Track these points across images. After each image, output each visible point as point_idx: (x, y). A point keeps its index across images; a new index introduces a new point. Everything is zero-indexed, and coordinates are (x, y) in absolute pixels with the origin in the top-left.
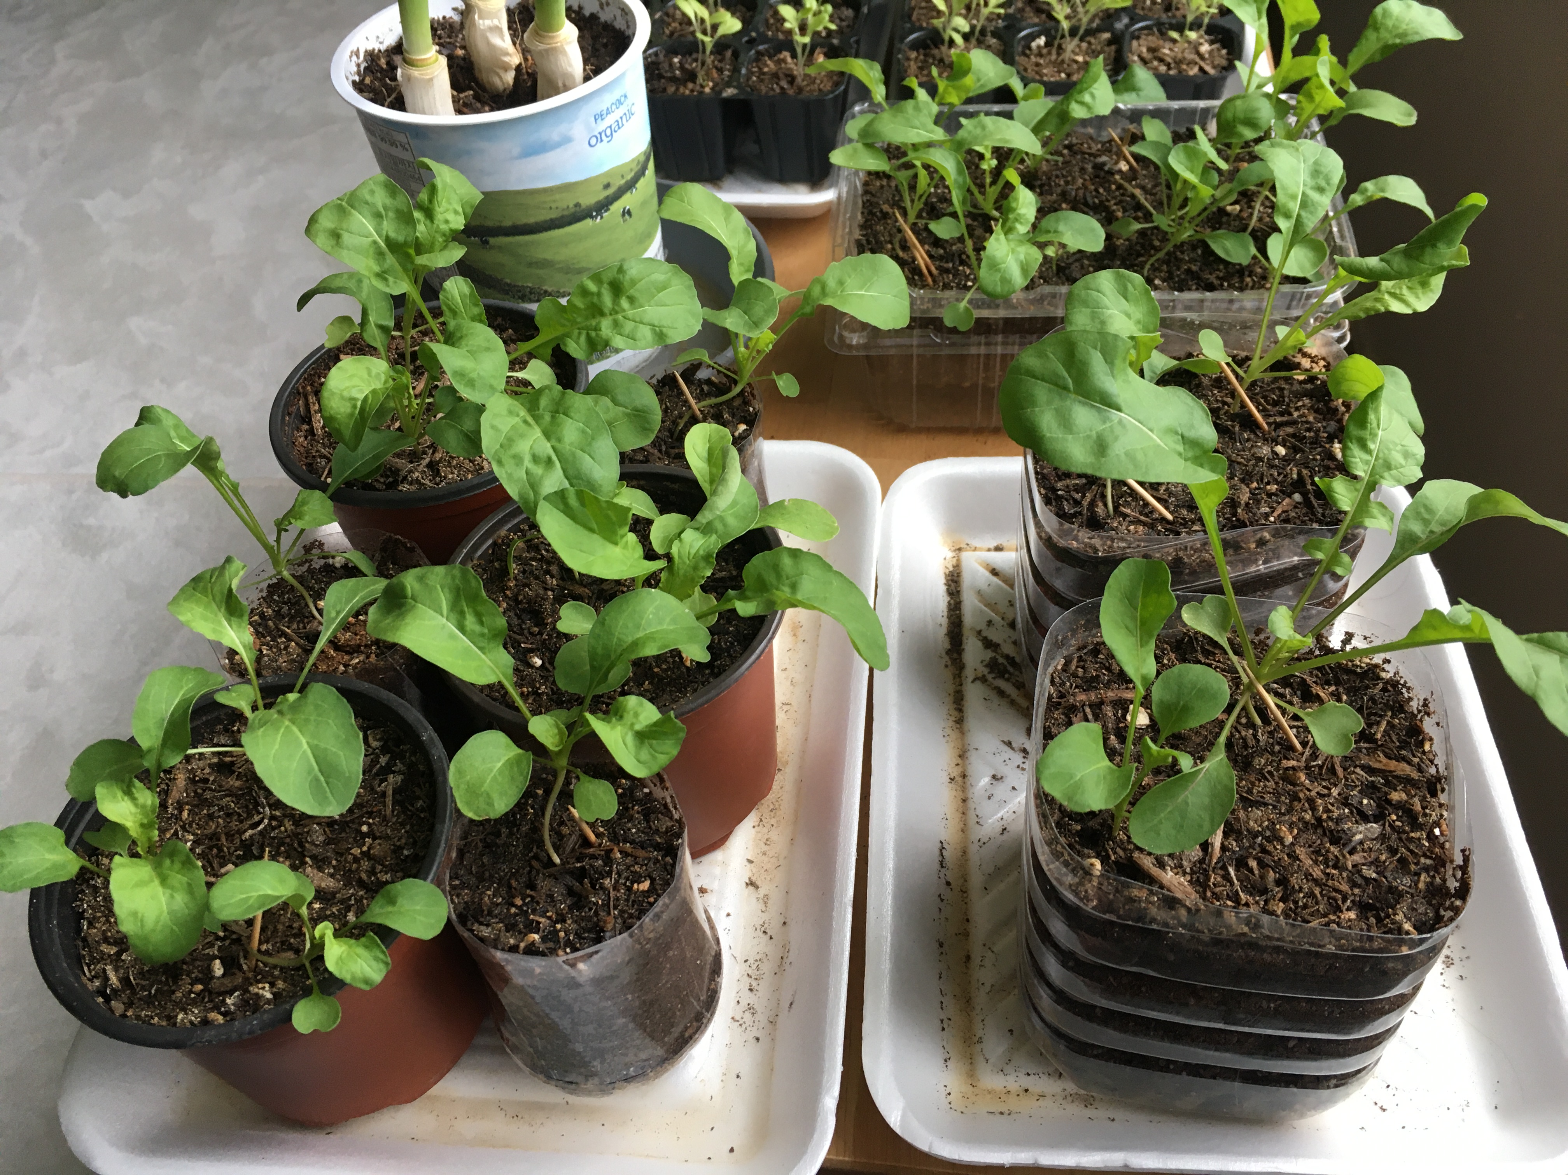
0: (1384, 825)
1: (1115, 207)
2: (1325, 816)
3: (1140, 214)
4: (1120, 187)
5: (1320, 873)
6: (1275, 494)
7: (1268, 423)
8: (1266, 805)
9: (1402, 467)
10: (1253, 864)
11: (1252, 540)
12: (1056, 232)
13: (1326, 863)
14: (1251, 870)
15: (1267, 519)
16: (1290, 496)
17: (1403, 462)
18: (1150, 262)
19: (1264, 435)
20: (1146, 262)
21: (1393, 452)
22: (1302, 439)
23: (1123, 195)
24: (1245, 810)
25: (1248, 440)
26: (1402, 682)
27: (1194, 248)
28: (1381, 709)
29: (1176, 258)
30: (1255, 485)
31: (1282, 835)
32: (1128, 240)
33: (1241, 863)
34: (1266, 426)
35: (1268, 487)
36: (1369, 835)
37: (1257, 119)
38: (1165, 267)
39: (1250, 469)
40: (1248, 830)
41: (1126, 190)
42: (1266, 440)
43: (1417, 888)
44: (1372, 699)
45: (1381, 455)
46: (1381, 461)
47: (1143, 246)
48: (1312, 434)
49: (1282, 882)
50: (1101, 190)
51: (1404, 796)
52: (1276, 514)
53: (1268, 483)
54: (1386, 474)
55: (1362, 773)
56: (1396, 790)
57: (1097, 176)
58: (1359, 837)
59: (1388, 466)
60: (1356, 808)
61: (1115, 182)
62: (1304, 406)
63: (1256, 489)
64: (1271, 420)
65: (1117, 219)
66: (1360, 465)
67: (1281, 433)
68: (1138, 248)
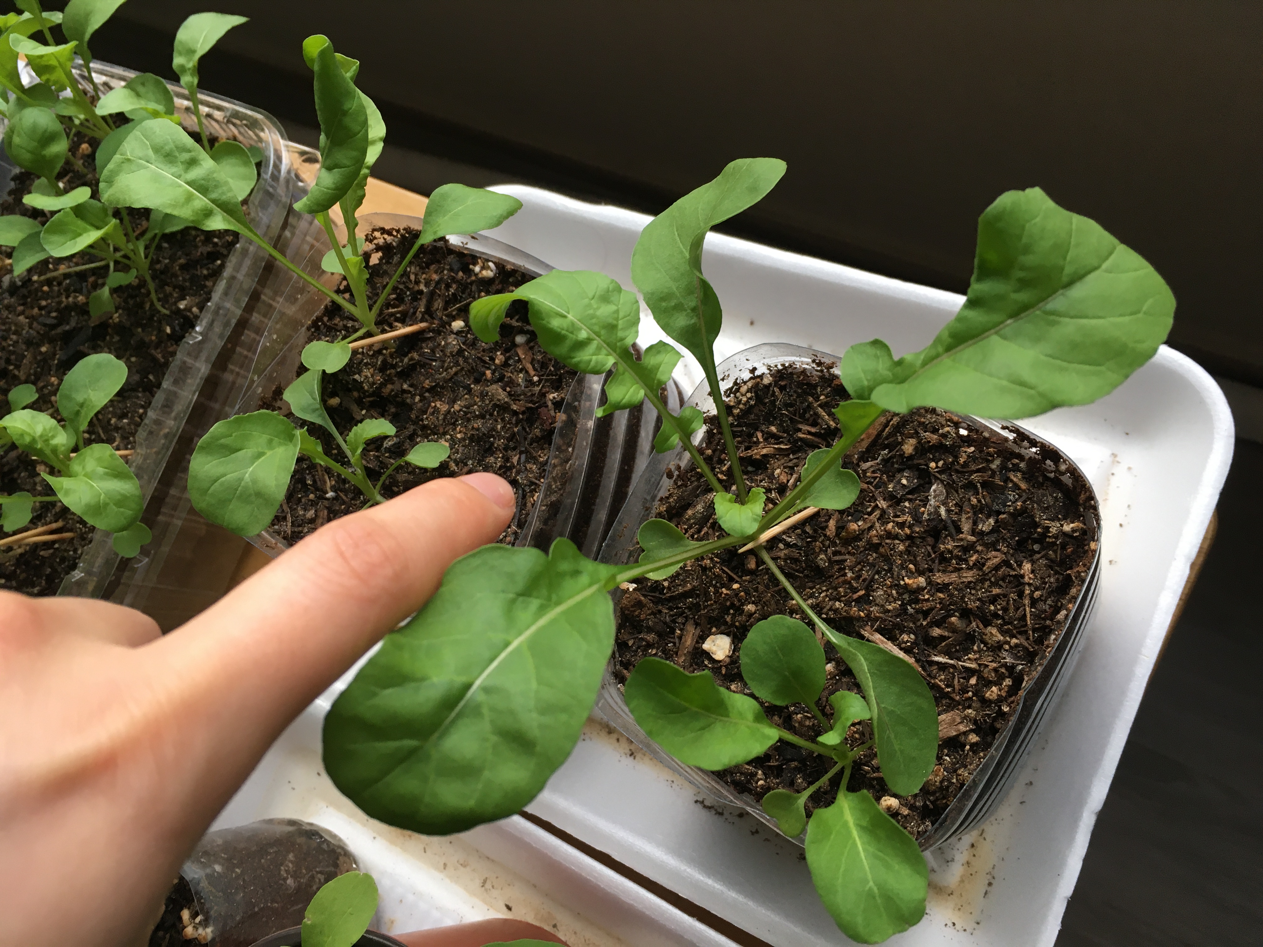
0: (937, 478)
1: (71, 299)
2: (908, 531)
3: (91, 279)
4: (49, 282)
5: (971, 573)
6: (507, 359)
7: (421, 321)
8: (872, 580)
9: (617, 312)
10: (936, 632)
11: (552, 413)
12: (82, 405)
13: (960, 559)
14: (942, 638)
15: (533, 384)
16: (514, 345)
17: (612, 308)
18: (155, 301)
19: (433, 331)
20: (152, 304)
21: (599, 313)
22: (454, 299)
23: (60, 284)
24: (870, 603)
25: (433, 351)
26: (780, 367)
27: (159, 248)
28: (802, 403)
29: (162, 272)
30: (488, 373)
31: (915, 586)
32: (117, 309)
33: (933, 643)
34: (423, 325)
35: (497, 361)
36: (942, 498)
37: (45, 131)
38: (168, 289)
39: (467, 367)
40: (897, 616)
41: (54, 278)
42: (438, 332)
43: (1024, 491)
44: (787, 405)
45: (596, 328)
46: (603, 332)
47: (132, 297)
48: (454, 286)
49: (966, 614)
50: (44, 303)
51: (913, 441)
52: (532, 373)
53: (493, 359)
54: (620, 334)
55: (869, 464)
56: (901, 444)
57: (25, 297)
58: (943, 511)
59: (612, 328)
60: (908, 493)
61: (42, 284)
62: (416, 275)
63: (493, 374)
64: (418, 315)
65: (87, 304)
66: (601, 357)
67: (439, 314)
68: (131, 302)
